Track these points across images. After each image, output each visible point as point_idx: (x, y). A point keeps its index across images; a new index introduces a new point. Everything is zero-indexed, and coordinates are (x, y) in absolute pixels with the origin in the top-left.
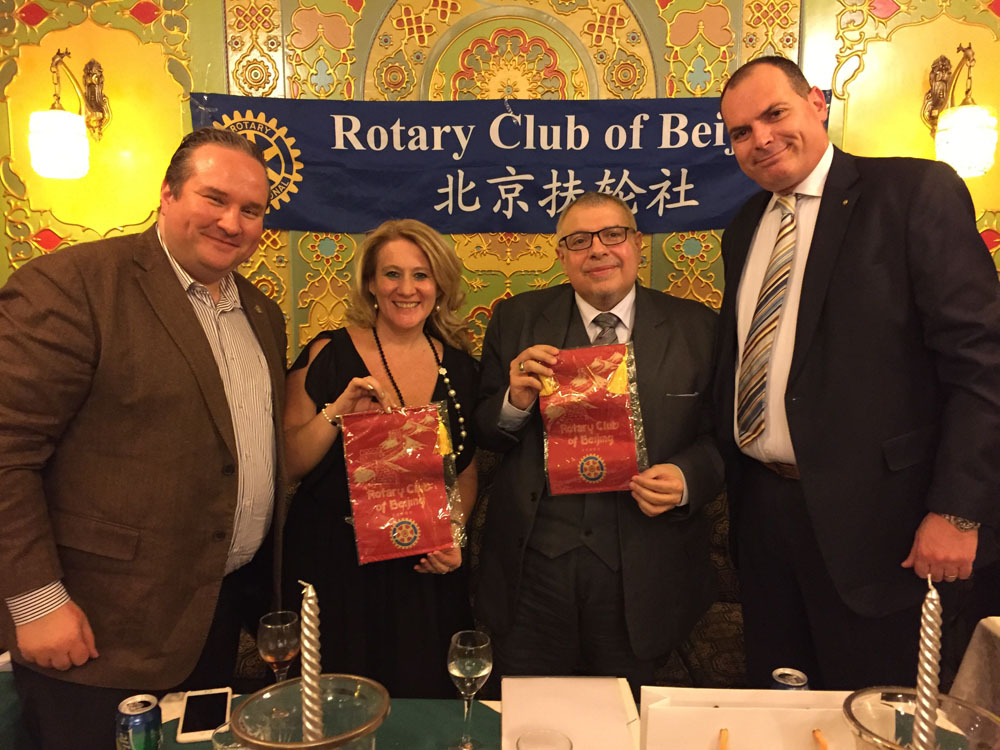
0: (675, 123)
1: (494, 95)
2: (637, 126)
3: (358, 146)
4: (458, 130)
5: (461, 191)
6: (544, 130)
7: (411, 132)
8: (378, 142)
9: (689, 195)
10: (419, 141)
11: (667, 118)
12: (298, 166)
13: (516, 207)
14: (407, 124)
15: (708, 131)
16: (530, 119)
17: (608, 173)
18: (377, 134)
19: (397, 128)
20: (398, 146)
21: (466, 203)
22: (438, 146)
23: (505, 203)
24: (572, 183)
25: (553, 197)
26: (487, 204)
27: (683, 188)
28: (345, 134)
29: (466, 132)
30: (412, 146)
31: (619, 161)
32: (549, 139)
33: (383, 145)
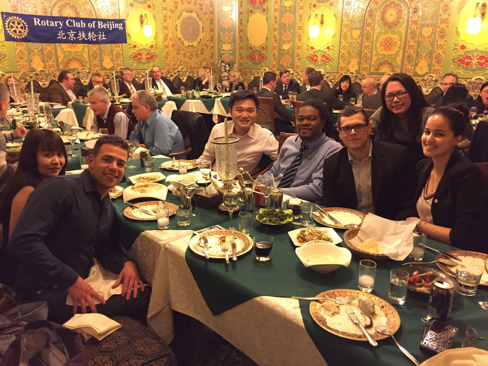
0: (100, 23)
1: (66, 15)
2: (94, 23)
3: (40, 25)
4: (60, 22)
5: (62, 35)
6: (77, 23)
8: (44, 24)
10: (52, 24)
12: (27, 28)
13: (73, 39)
14: (49, 21)
15: (106, 25)
16: (74, 21)
17: (90, 32)
18: (43, 22)
19: (47, 21)
20: (48, 25)
21: (63, 37)
22: (56, 25)
23: (71, 38)
24: (83, 34)
25: (80, 37)
26: (67, 38)
27: (103, 36)
28: (36, 22)
29: (62, 23)
30: (51, 25)
31: (92, 30)
32: (78, 25)
33: (45, 25)
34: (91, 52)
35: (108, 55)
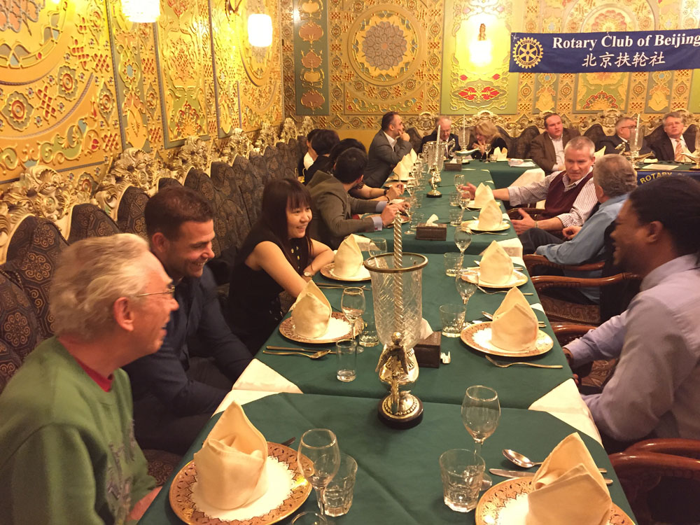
0: (660, 38)
1: (604, 30)
2: (648, 39)
3: (560, 47)
4: (592, 41)
5: (591, 60)
6: (619, 41)
7: (577, 42)
8: (566, 45)
9: (662, 60)
10: (580, 44)
11: (657, 36)
12: (542, 53)
13: (608, 65)
14: (576, 40)
15: (670, 40)
16: (615, 37)
17: (637, 53)
18: (567, 43)
19: (573, 41)
20: (573, 47)
21: (592, 63)
22: (585, 46)
23: (604, 63)
24: (626, 56)
25: (619, 61)
26: (598, 64)
27: (661, 57)
28: (557, 43)
29: (594, 42)
30: (577, 46)
31: (640, 50)
32: (620, 43)
33: (568, 46)
34: (633, 85)
35: (663, 89)
